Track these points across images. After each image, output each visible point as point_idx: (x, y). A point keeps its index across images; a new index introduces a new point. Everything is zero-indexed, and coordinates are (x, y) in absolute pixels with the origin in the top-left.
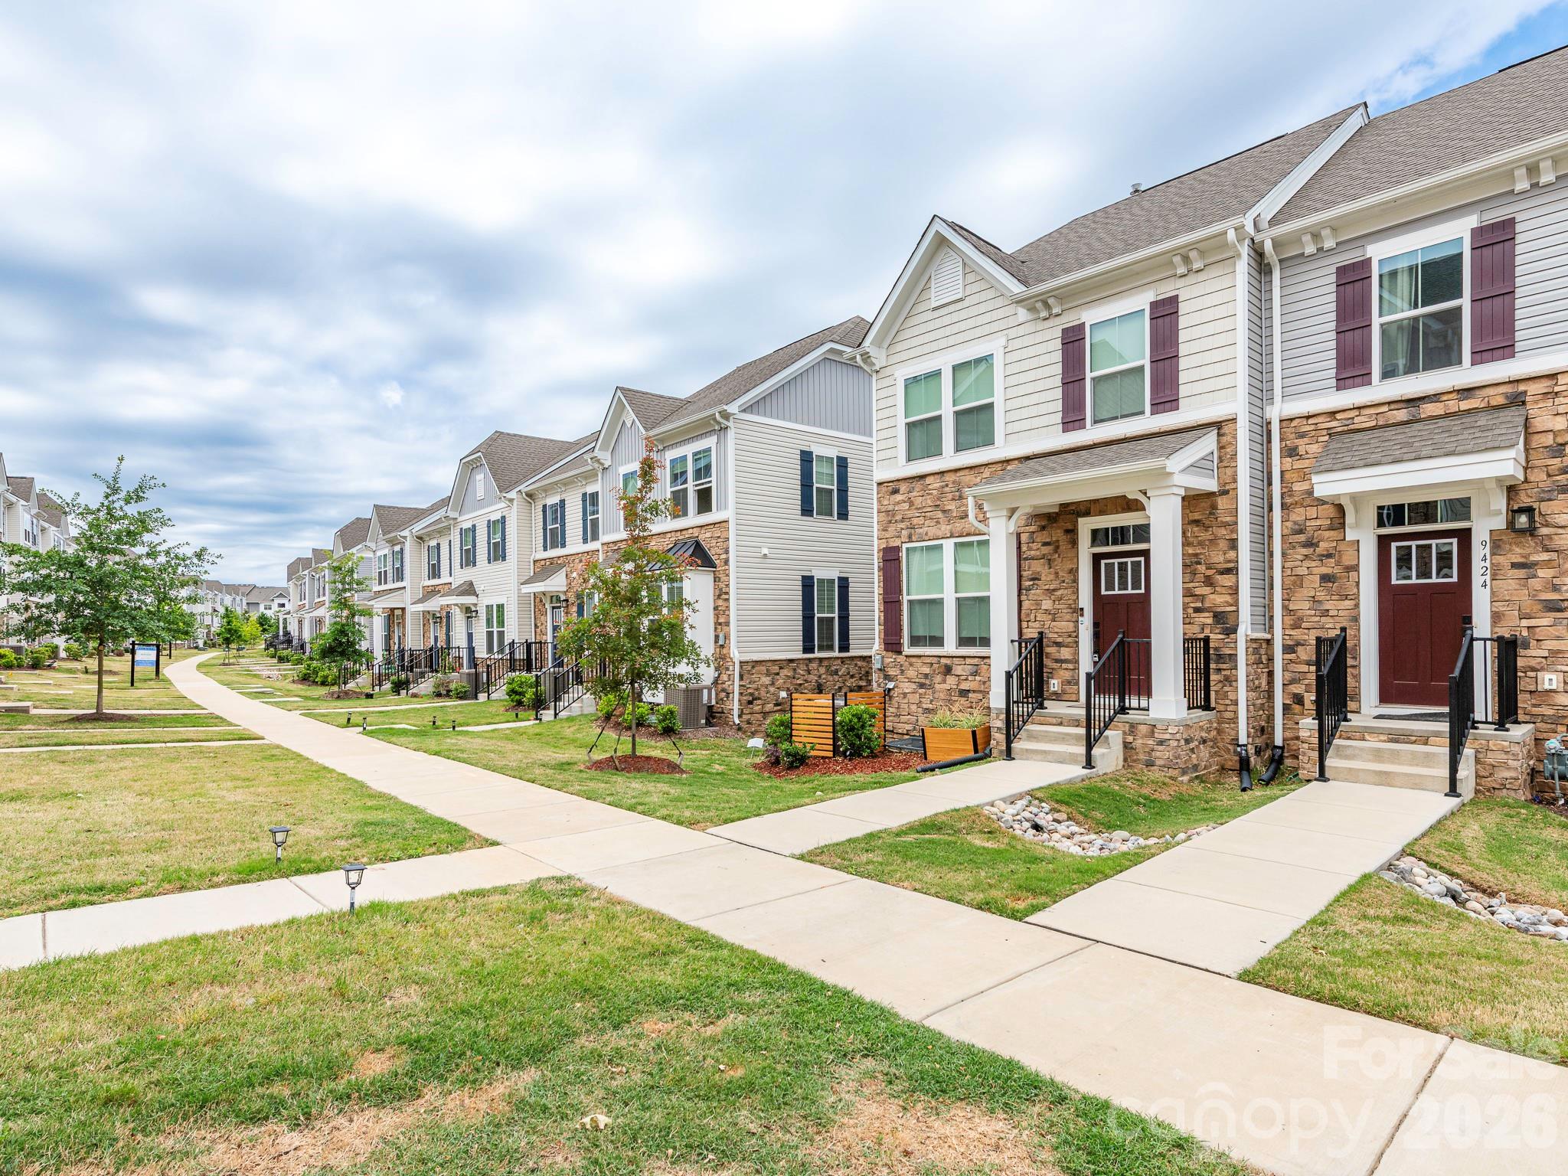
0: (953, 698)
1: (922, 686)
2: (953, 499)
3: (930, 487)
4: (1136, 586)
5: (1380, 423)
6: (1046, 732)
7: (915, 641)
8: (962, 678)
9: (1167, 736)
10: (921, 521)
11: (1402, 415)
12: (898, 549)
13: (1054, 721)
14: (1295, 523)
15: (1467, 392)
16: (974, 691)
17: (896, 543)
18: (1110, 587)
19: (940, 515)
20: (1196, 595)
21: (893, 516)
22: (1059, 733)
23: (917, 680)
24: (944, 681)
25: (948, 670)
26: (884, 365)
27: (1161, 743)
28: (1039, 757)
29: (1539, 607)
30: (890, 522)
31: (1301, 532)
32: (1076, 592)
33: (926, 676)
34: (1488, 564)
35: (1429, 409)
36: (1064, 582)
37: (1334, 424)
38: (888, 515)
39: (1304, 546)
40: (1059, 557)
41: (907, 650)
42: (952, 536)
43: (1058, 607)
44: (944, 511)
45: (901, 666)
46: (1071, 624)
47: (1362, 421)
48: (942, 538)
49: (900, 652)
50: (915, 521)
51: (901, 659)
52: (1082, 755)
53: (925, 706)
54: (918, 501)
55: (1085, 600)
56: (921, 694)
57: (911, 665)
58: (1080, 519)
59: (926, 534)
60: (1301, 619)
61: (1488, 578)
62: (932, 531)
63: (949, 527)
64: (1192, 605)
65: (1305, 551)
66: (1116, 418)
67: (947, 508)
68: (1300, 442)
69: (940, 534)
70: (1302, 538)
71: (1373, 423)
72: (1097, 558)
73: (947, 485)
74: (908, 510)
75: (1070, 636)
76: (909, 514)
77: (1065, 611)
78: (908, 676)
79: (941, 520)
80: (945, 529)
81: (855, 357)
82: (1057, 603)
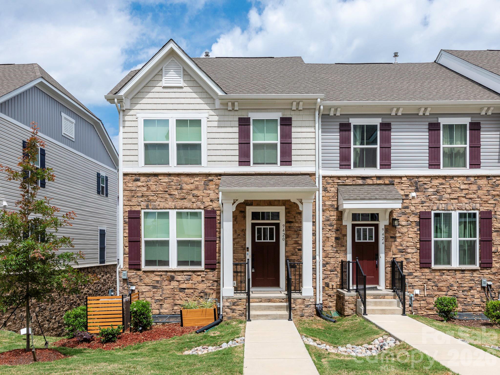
0: (176, 293)
1: (154, 287)
2: (176, 189)
3: (161, 181)
4: (272, 238)
5: (354, 183)
6: (260, 306)
7: (148, 263)
8: (181, 282)
9: (310, 303)
10: (155, 198)
11: (360, 182)
12: (139, 212)
13: (257, 300)
14: (327, 217)
15: (379, 178)
16: (188, 289)
17: (138, 208)
18: (259, 238)
19: (168, 196)
20: (299, 244)
21: (136, 193)
22: (267, 306)
23: (151, 284)
24: (170, 284)
25: (172, 279)
26: (129, 108)
27: (307, 306)
28: (264, 318)
29: (397, 251)
30: (133, 196)
31: (328, 220)
32: (245, 240)
33: (158, 282)
34: (384, 236)
35: (369, 181)
36: (239, 235)
37: (339, 181)
38: (132, 193)
39: (329, 226)
40: (237, 223)
41: (144, 267)
42: (175, 208)
43: (236, 247)
44: (170, 195)
45: (140, 277)
46: (243, 255)
47: (348, 181)
48: (169, 209)
49: (139, 270)
50: (151, 198)
51: (139, 273)
52: (287, 315)
53: (157, 298)
54: (153, 188)
55: (249, 244)
56: (153, 292)
57: (147, 276)
58: (247, 207)
59: (159, 205)
60: (328, 254)
61: (384, 241)
62: (162, 205)
63: (173, 203)
64: (298, 248)
65: (329, 228)
66: (264, 164)
67: (172, 193)
68: (328, 186)
69: (167, 206)
70: (329, 223)
71: (351, 183)
72: (253, 225)
73: (172, 181)
74: (146, 191)
75: (242, 260)
76: (148, 193)
77: (240, 249)
78: (145, 282)
79: (168, 199)
80: (171, 204)
81: (114, 99)
82: (236, 245)
